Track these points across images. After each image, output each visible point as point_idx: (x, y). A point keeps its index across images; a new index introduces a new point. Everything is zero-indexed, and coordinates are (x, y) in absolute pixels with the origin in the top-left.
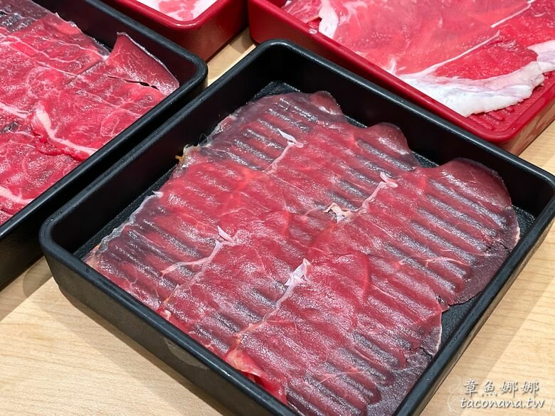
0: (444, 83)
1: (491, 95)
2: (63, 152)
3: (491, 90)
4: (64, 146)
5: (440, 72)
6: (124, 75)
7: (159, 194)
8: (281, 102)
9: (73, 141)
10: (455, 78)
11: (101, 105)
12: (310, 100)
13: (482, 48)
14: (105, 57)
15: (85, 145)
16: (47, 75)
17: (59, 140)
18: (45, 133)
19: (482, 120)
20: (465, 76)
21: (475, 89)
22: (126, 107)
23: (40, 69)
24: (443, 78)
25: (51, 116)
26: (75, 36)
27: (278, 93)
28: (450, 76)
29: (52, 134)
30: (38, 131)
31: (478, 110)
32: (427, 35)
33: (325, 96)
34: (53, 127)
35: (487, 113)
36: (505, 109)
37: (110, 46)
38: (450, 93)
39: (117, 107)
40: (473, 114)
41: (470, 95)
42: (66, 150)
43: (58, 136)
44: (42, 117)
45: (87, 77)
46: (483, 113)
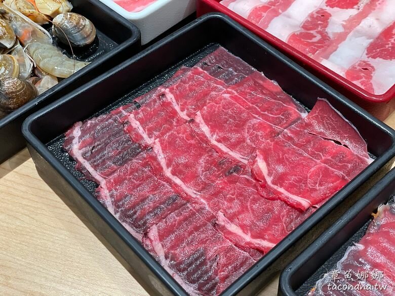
2: (279, 198)
4: (281, 193)
6: (320, 133)
7: (360, 247)
9: (287, 190)
11: (305, 158)
14: (304, 115)
15: (297, 194)
16: (261, 126)
17: (275, 187)
18: (265, 180)
22: (325, 162)
23: (254, 121)
25: (268, 165)
26: (277, 93)
29: (269, 180)
30: (257, 177)
34: (270, 174)
39: (318, 161)
42: (282, 196)
43: (274, 183)
44: (261, 165)
45: (292, 132)
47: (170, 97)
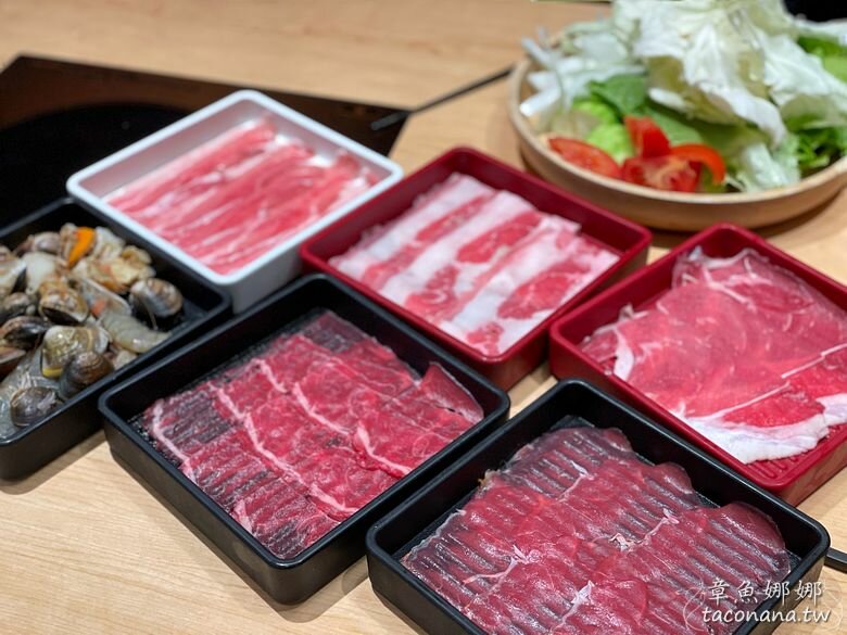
0: (732, 428)
1: (776, 444)
2: (380, 468)
3: (775, 438)
4: (382, 463)
5: (728, 418)
6: (434, 401)
7: (463, 512)
8: (575, 436)
9: (389, 458)
10: (742, 424)
11: (413, 428)
12: (603, 436)
13: (772, 397)
14: (417, 383)
15: (399, 463)
16: (366, 396)
17: (377, 457)
18: (364, 449)
19: (766, 467)
20: (752, 424)
21: (761, 436)
22: (436, 430)
23: (359, 391)
24: (731, 424)
25: (370, 435)
26: (390, 361)
27: (573, 427)
28: (738, 422)
29: (370, 451)
30: (358, 448)
31: (761, 457)
32: (718, 381)
33: (617, 434)
34: (372, 444)
35: (771, 462)
36: (789, 458)
37: (422, 372)
38: (736, 438)
39: (428, 430)
40: (757, 461)
41: (755, 443)
42: (384, 466)
43: (376, 453)
44: (363, 435)
45: (401, 401)
46: (766, 461)
47: (266, 369)
